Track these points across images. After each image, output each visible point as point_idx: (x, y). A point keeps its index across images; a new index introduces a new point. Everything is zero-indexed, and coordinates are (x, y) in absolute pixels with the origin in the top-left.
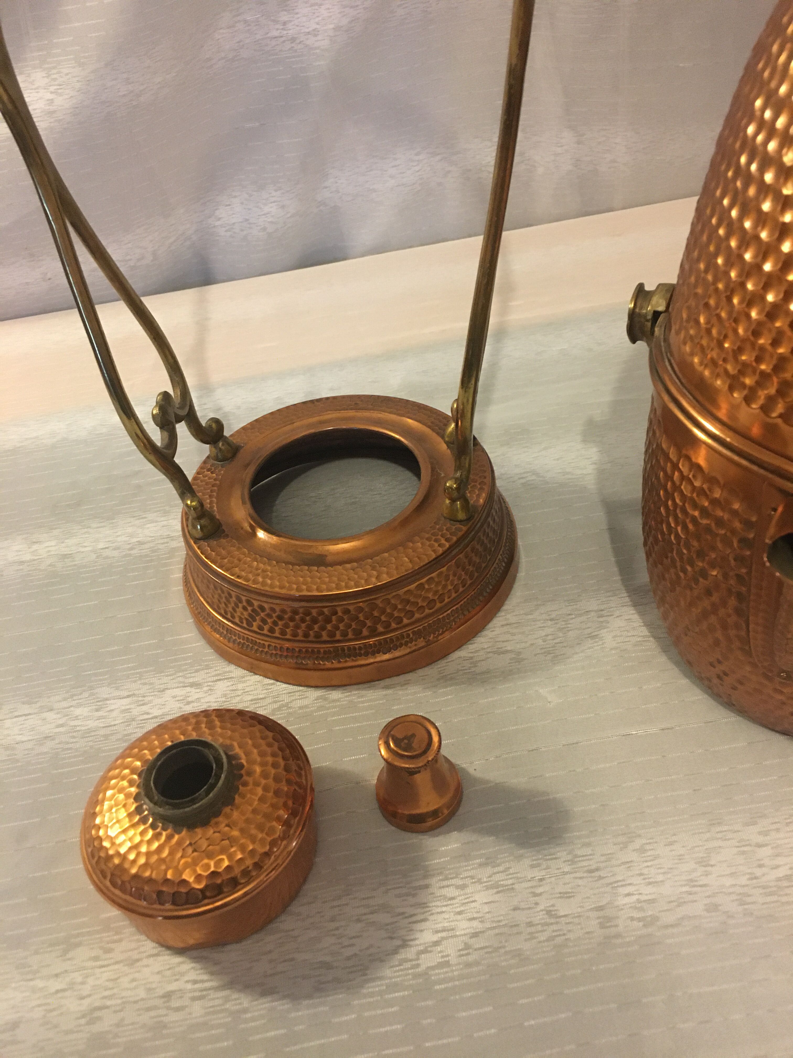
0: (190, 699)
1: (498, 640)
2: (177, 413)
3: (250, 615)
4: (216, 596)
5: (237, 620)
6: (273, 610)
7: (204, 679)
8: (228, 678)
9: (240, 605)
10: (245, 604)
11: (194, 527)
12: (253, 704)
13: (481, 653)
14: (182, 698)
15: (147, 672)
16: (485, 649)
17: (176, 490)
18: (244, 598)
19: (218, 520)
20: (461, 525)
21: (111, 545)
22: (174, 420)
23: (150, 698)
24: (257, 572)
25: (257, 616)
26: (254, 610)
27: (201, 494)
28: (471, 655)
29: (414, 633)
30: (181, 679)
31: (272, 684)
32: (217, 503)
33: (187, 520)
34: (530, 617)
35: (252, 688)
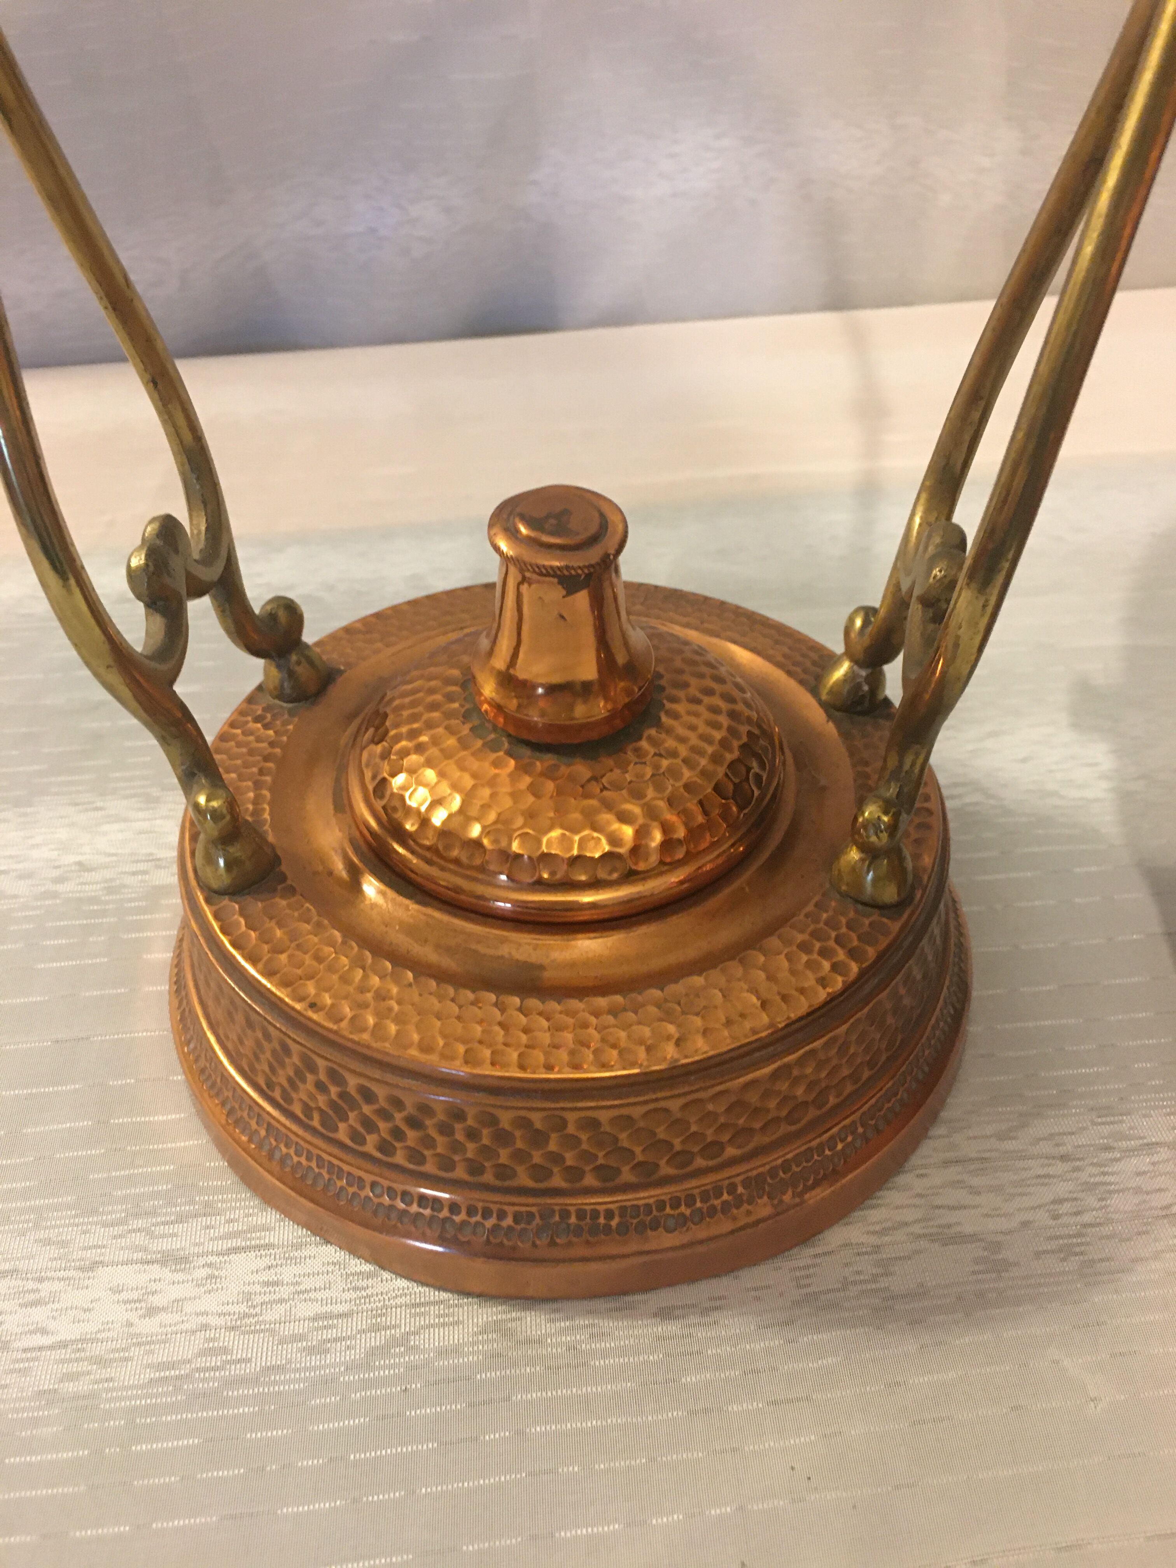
0: (156, 1301)
1: (938, 1201)
2: (195, 573)
3: (332, 1104)
4: (249, 1043)
5: (297, 1109)
6: (398, 1104)
7: (196, 1244)
8: (258, 1247)
9: (310, 1077)
10: (323, 1077)
11: (211, 861)
12: (317, 1329)
13: (899, 1235)
14: (135, 1295)
15: (56, 1208)
16: (906, 1224)
17: (173, 766)
18: (321, 1063)
19: (273, 847)
20: (883, 916)
21: (15, 866)
22: (184, 592)
23: (57, 1286)
24: (360, 998)
25: (352, 1110)
26: (343, 1095)
27: (233, 775)
28: (873, 1240)
29: (746, 1184)
30: (139, 1239)
31: (369, 1275)
32: (271, 804)
33: (194, 838)
34: (1009, 1145)
35: (318, 1282)
